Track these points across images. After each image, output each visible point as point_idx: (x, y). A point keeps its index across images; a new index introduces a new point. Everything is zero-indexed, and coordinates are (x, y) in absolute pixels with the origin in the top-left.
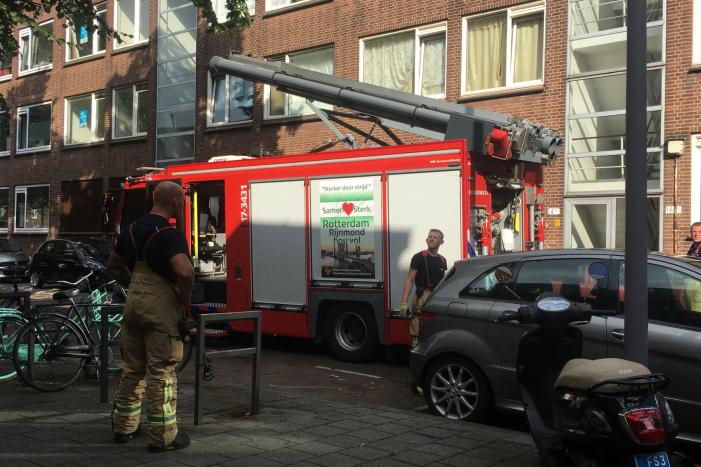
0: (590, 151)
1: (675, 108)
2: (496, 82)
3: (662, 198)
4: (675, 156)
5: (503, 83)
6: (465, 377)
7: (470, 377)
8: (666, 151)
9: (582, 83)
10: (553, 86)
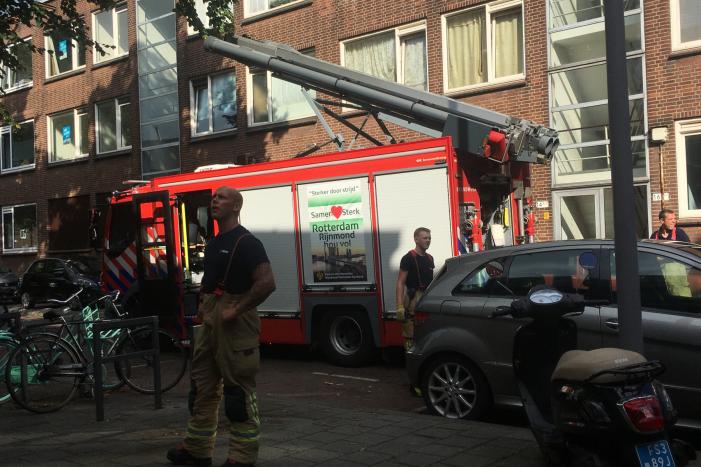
0: (575, 142)
1: (657, 95)
2: (478, 79)
3: (648, 185)
4: (659, 143)
5: (485, 79)
6: (462, 375)
7: (467, 375)
8: (650, 139)
9: (563, 75)
10: (535, 79)
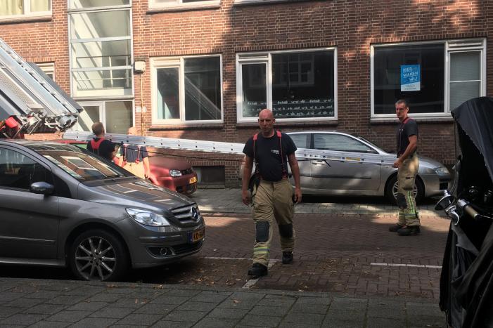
0: (96, 66)
1: (139, 38)
2: (19, 11)
3: (133, 101)
4: (138, 73)
5: (23, 13)
8: (134, 69)
9: (85, 15)
10: (59, 17)
